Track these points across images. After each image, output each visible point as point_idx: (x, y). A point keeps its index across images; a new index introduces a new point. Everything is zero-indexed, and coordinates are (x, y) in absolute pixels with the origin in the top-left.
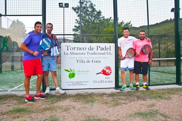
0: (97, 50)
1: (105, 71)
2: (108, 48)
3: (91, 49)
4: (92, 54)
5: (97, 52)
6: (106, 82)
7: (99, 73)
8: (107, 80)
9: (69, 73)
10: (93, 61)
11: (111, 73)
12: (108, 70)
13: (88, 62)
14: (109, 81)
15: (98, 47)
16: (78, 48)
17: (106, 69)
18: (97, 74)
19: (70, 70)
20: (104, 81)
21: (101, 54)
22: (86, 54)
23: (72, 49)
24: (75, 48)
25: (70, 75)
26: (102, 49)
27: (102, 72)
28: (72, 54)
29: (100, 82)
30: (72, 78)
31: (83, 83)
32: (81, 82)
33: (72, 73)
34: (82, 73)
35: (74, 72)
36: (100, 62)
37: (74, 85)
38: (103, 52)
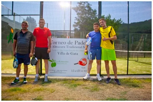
0: (75, 44)
1: (82, 62)
2: (84, 43)
3: (70, 43)
4: (71, 47)
5: (75, 46)
6: (82, 71)
7: (76, 64)
8: (83, 70)
9: (52, 62)
10: (72, 54)
11: (86, 63)
12: (84, 61)
13: (68, 54)
14: (85, 70)
15: (76, 42)
16: (59, 43)
17: (82, 60)
18: (75, 64)
19: (52, 60)
20: (81, 71)
21: (78, 47)
22: (66, 47)
23: (54, 43)
24: (57, 43)
25: (52, 64)
26: (79, 43)
27: (79, 63)
28: (54, 47)
29: (77, 71)
30: (54, 67)
31: (63, 72)
32: (61, 70)
33: (54, 62)
34: (62, 63)
35: (55, 62)
36: (77, 54)
37: (55, 73)
38: (80, 46)
